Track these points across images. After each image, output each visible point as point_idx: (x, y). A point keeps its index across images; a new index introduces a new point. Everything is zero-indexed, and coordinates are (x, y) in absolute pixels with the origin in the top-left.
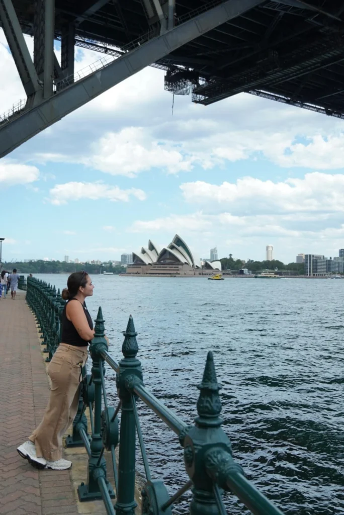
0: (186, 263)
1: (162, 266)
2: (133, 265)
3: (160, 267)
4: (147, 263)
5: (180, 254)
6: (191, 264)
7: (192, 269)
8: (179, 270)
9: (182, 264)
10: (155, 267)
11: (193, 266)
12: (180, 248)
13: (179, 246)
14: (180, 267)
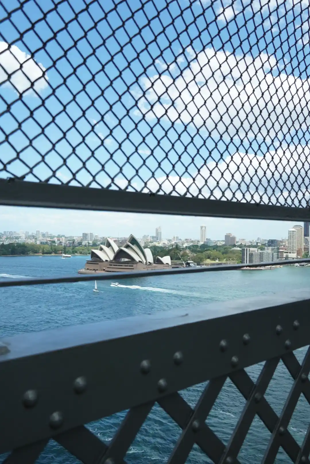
0: (140, 261)
1: (118, 264)
2: (91, 261)
3: (117, 265)
4: (104, 260)
5: (134, 252)
6: (145, 261)
7: (145, 266)
8: (133, 269)
9: (137, 263)
10: (111, 265)
11: (146, 263)
12: (134, 247)
13: (133, 244)
14: (135, 265)
